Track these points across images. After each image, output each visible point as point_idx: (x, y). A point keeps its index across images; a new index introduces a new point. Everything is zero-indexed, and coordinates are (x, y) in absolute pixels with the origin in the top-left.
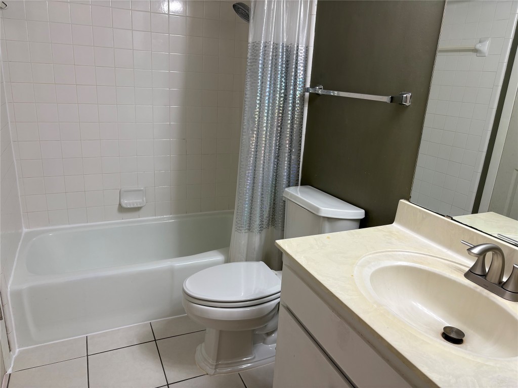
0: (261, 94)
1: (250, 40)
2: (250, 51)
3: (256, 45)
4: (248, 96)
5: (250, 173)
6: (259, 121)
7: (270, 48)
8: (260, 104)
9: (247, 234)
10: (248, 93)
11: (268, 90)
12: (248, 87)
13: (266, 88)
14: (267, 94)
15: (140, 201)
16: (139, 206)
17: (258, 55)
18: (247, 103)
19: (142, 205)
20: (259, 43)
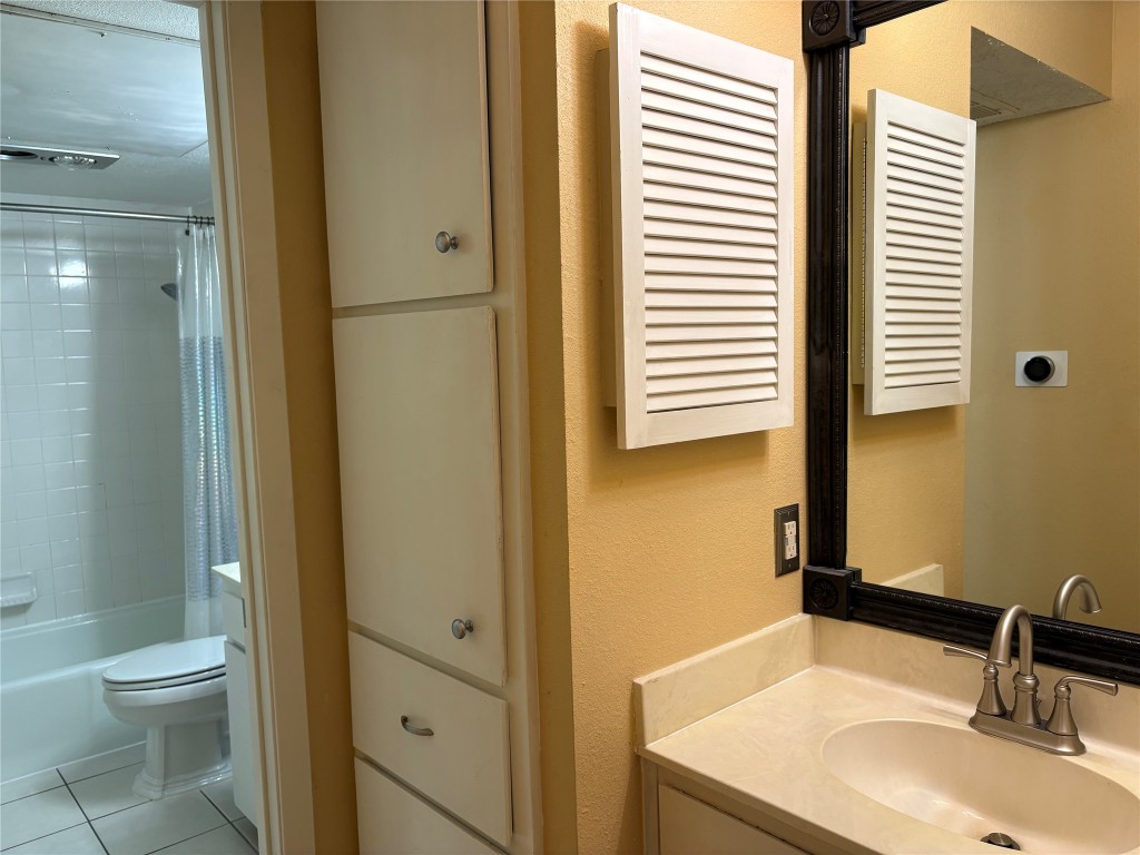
0: (204, 403)
1: (182, 336)
2: (183, 350)
3: (190, 343)
4: (186, 407)
5: (200, 510)
6: (206, 438)
7: (209, 344)
8: (205, 416)
9: (207, 603)
10: (186, 404)
11: (213, 397)
12: (185, 396)
13: (210, 394)
14: (213, 402)
15: (28, 594)
16: (25, 601)
17: (193, 355)
18: (186, 416)
19: (30, 600)
20: (194, 340)
